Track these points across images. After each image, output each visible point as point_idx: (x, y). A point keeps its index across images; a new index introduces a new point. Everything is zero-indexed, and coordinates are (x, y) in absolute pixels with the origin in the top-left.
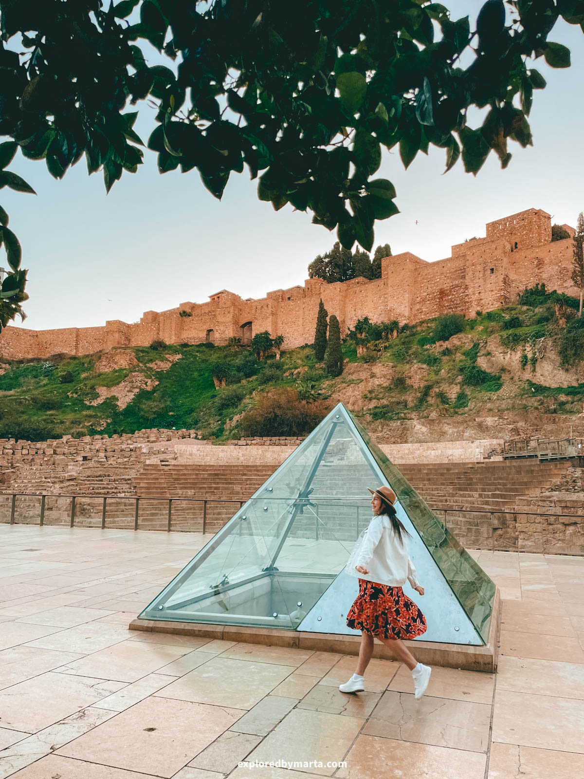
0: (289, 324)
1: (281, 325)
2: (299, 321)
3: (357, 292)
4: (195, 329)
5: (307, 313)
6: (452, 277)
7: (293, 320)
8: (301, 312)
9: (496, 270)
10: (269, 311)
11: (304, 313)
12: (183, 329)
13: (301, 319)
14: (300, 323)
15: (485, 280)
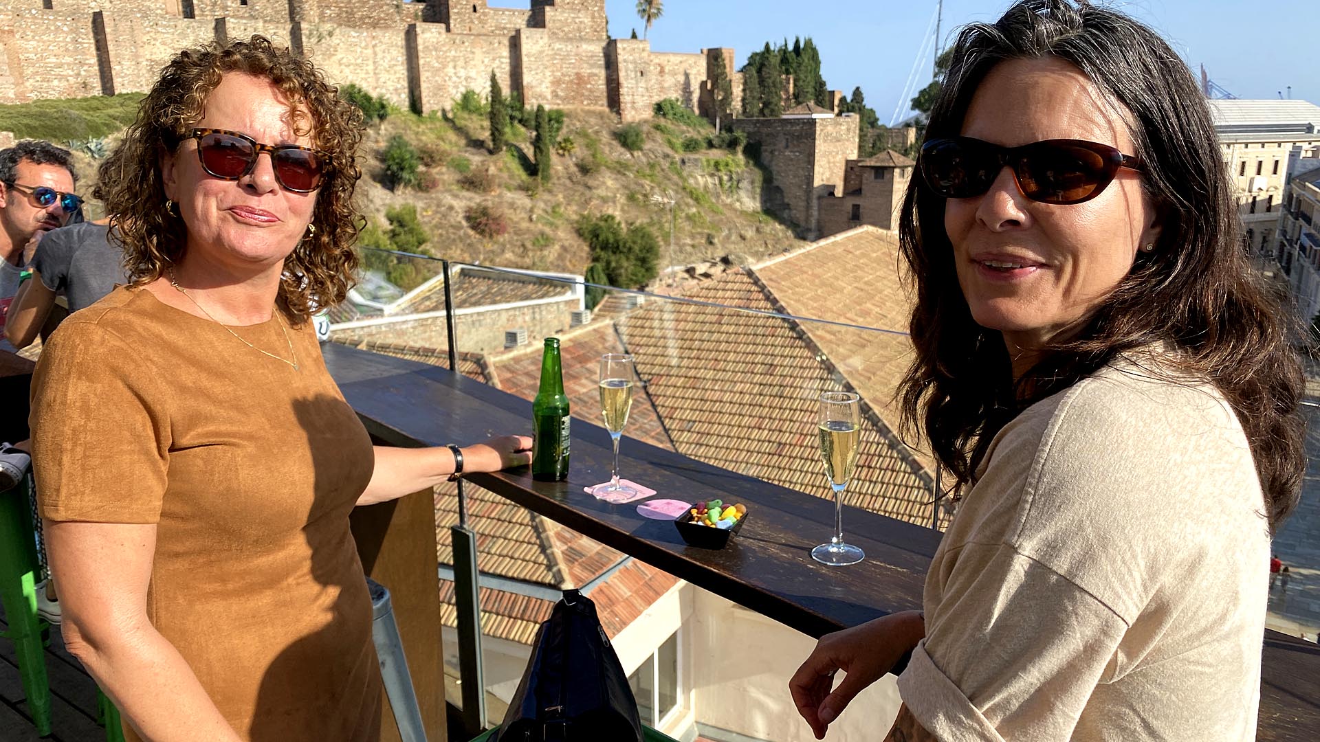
0: (352, 67)
2: (367, 65)
3: (457, 41)
5: (380, 55)
7: (359, 61)
8: (369, 51)
11: (375, 54)
13: (370, 62)
14: (371, 67)
15: (637, 81)
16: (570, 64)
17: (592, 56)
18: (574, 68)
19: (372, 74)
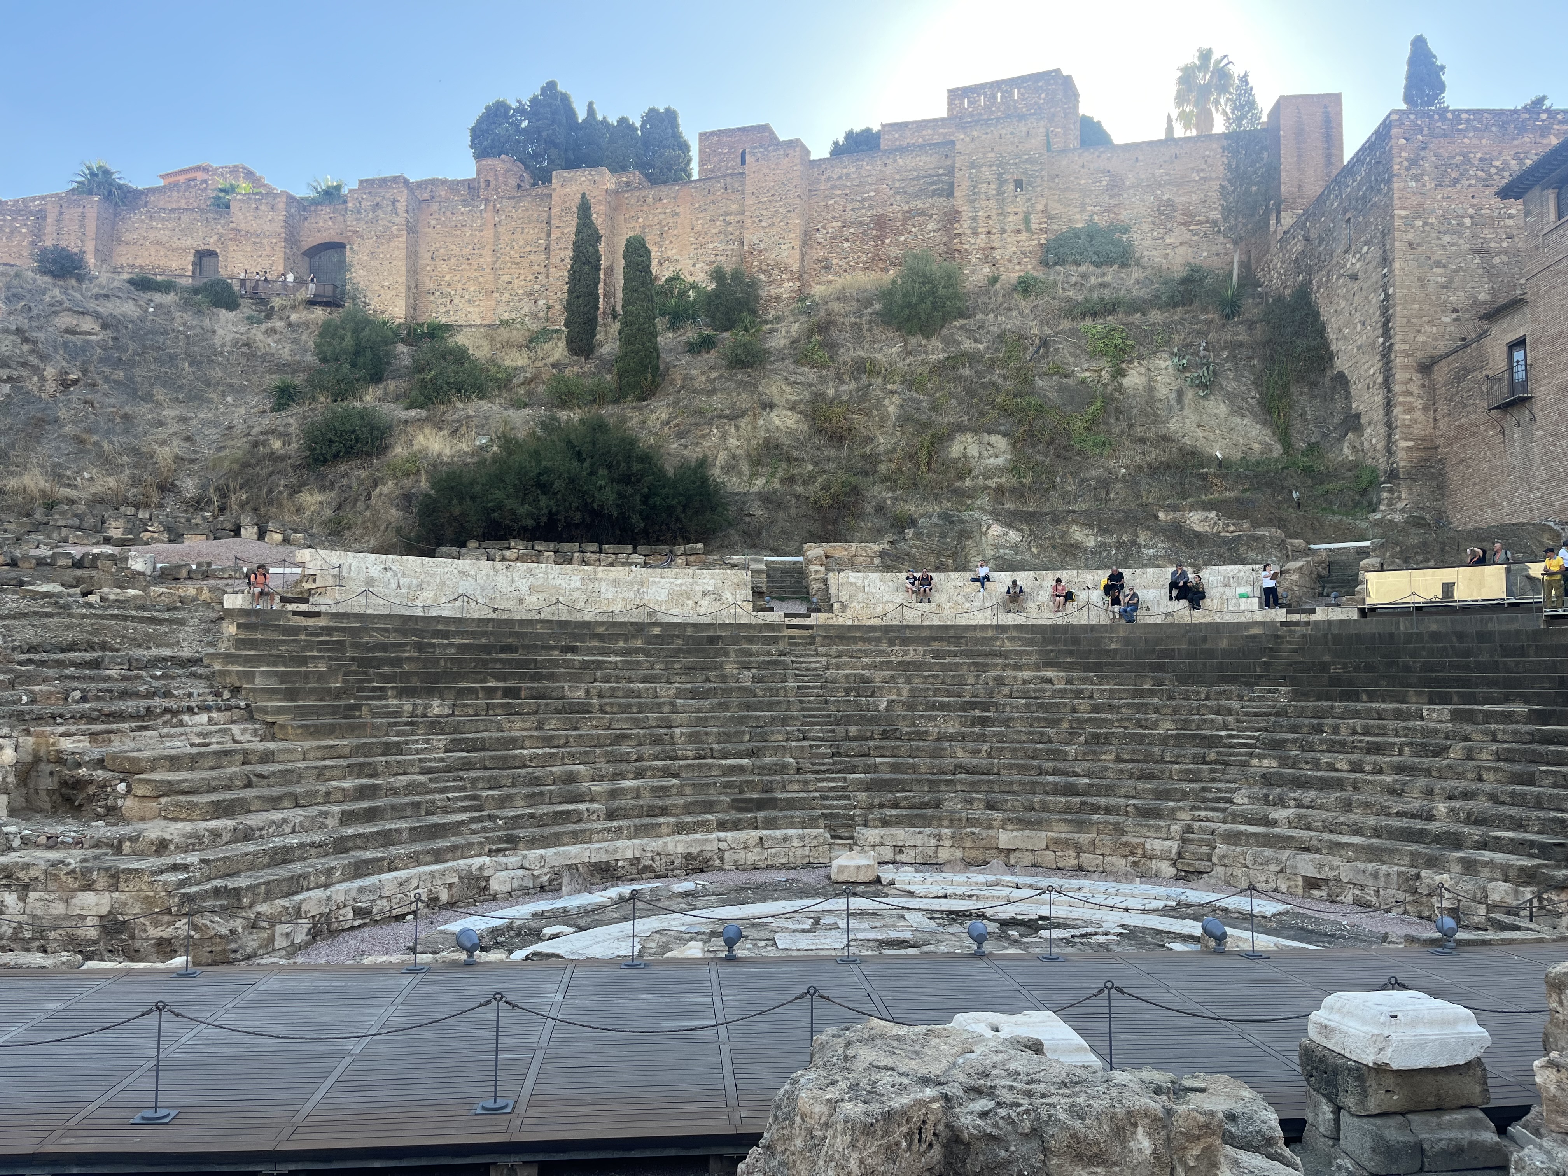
0: (453, 260)
1: (429, 261)
2: (481, 256)
3: (650, 200)
4: (159, 243)
5: (506, 238)
6: (910, 190)
7: (466, 251)
8: (488, 234)
9: (1030, 184)
10: (400, 220)
12: (119, 239)
13: (487, 251)
14: (487, 260)
15: (1002, 204)
16: (864, 200)
17: (918, 178)
18: (871, 207)
19: (488, 270)
